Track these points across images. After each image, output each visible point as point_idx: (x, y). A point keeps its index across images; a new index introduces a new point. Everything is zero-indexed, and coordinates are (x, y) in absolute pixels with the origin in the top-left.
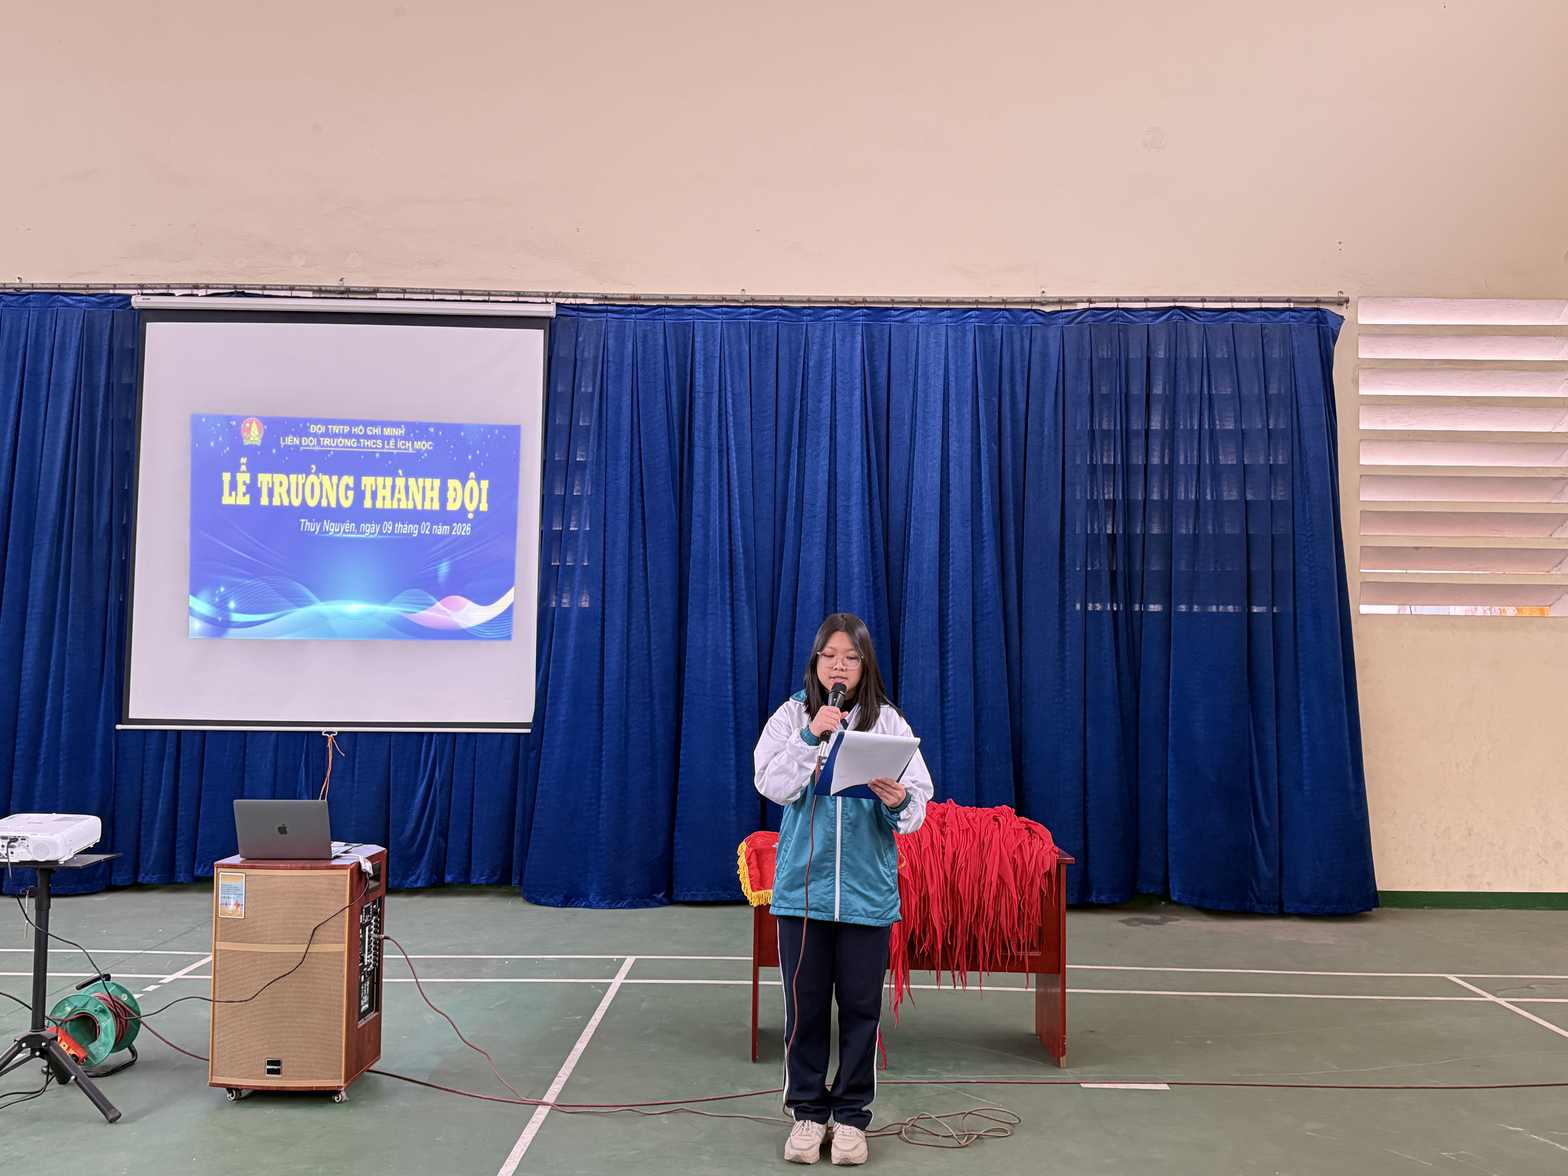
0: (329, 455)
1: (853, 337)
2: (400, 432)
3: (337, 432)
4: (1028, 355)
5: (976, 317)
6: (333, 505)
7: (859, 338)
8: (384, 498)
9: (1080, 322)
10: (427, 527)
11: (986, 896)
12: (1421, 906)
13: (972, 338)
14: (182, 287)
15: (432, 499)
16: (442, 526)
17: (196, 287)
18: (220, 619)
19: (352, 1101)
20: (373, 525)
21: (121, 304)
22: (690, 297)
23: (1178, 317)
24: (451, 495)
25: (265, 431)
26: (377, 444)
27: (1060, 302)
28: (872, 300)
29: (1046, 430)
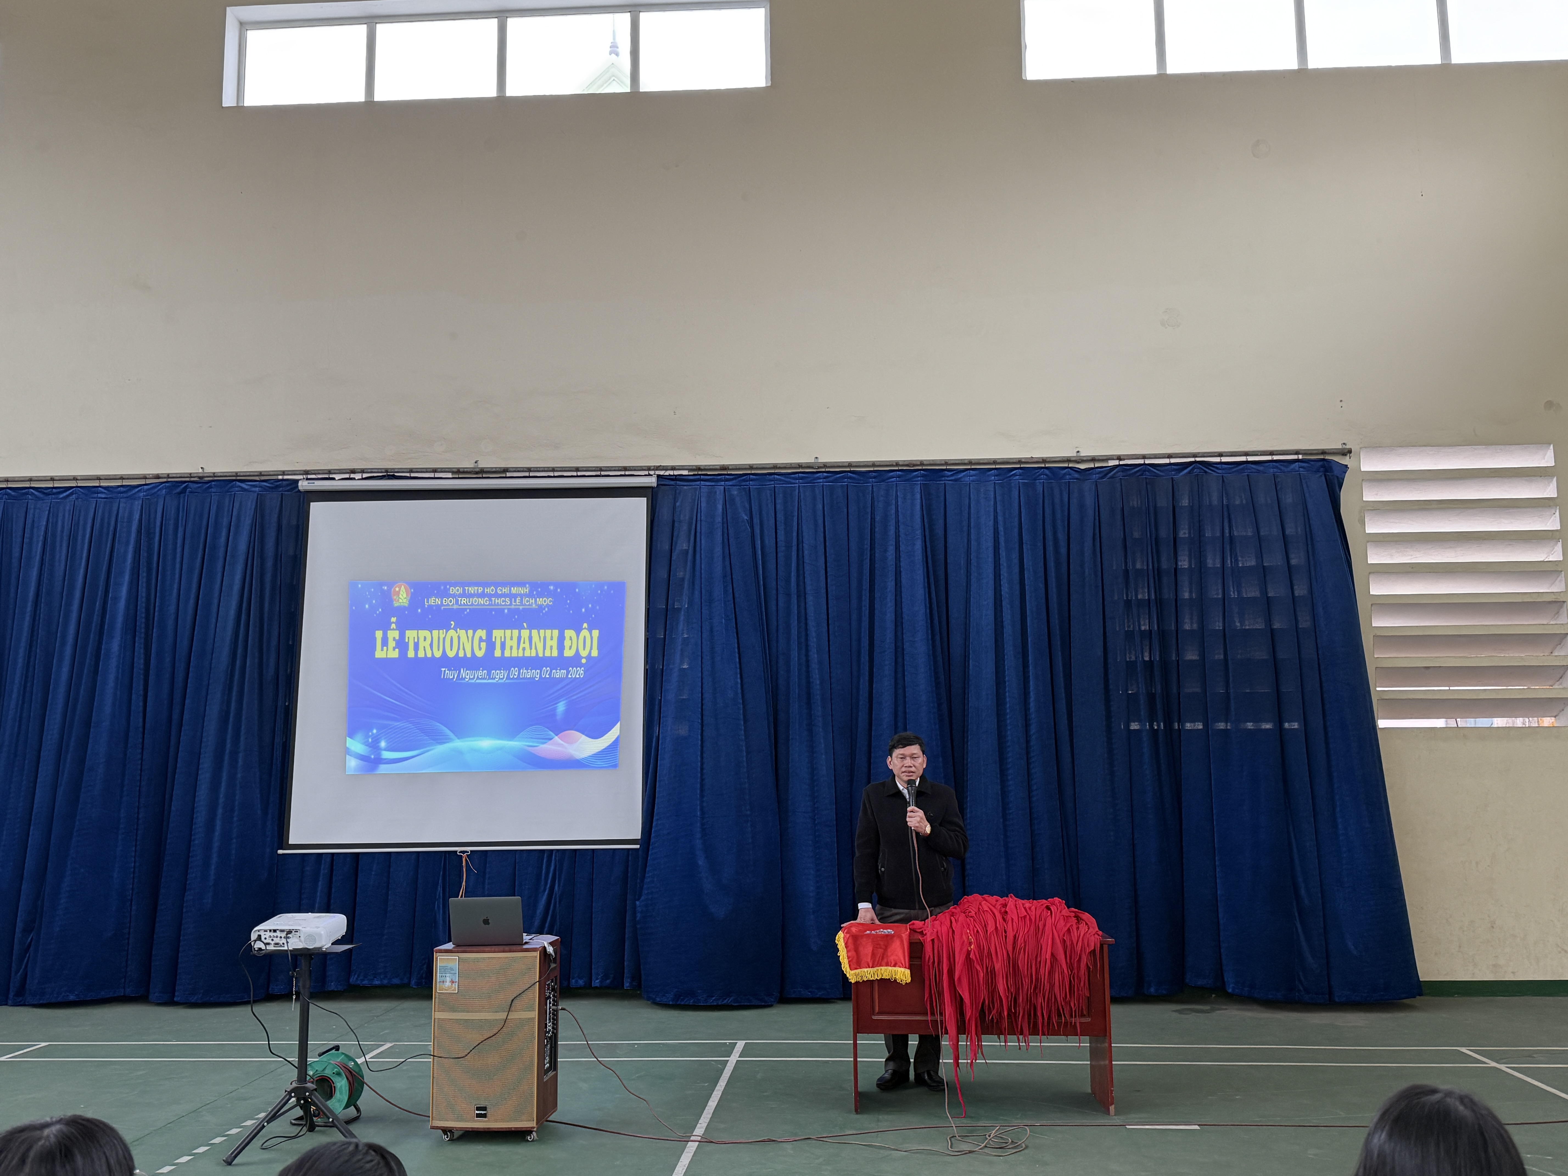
0: (466, 613)
1: (913, 495)
2: (525, 590)
3: (472, 592)
4: (1067, 506)
5: (1020, 475)
6: (469, 655)
7: (918, 496)
8: (511, 648)
9: (1111, 477)
10: (547, 671)
11: (1042, 971)
12: (1452, 995)
13: (1017, 493)
14: (340, 472)
15: (551, 647)
16: (560, 670)
17: (353, 471)
18: (373, 757)
19: (541, 1140)
20: (502, 671)
21: (289, 488)
22: (772, 466)
23: (1198, 471)
24: (567, 643)
25: (412, 593)
26: (506, 601)
27: (1093, 459)
28: (928, 463)
29: (1087, 571)
